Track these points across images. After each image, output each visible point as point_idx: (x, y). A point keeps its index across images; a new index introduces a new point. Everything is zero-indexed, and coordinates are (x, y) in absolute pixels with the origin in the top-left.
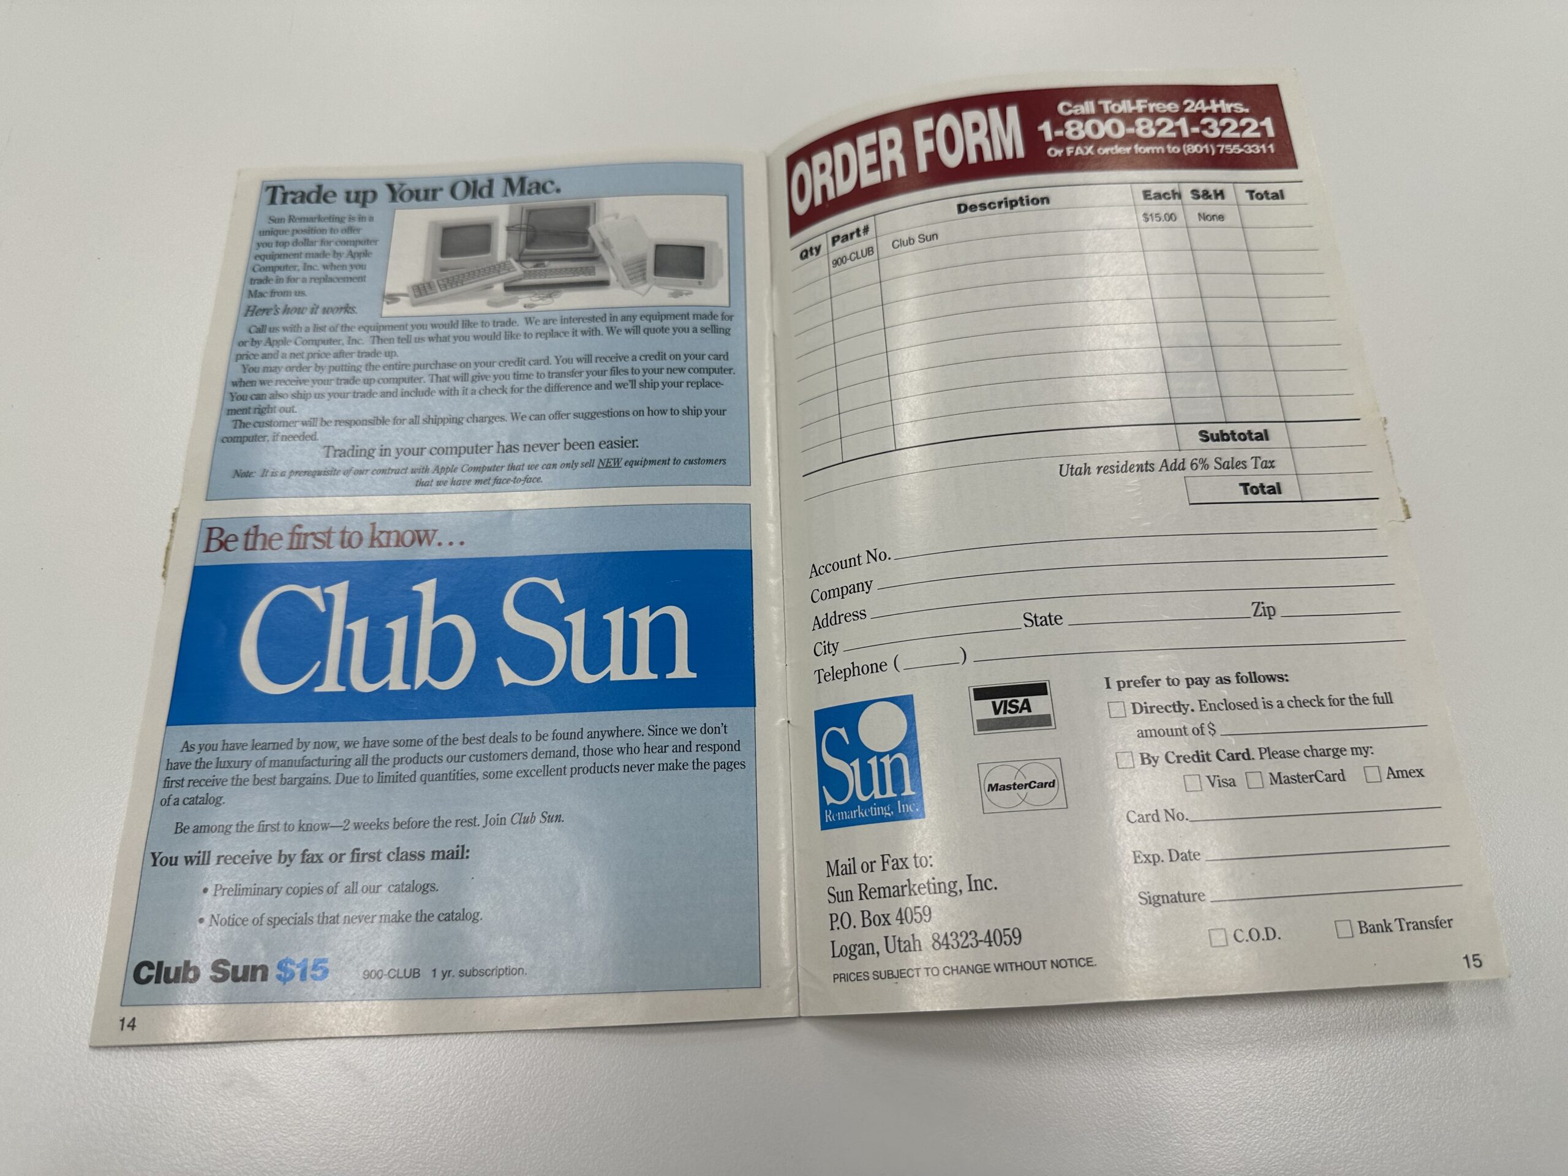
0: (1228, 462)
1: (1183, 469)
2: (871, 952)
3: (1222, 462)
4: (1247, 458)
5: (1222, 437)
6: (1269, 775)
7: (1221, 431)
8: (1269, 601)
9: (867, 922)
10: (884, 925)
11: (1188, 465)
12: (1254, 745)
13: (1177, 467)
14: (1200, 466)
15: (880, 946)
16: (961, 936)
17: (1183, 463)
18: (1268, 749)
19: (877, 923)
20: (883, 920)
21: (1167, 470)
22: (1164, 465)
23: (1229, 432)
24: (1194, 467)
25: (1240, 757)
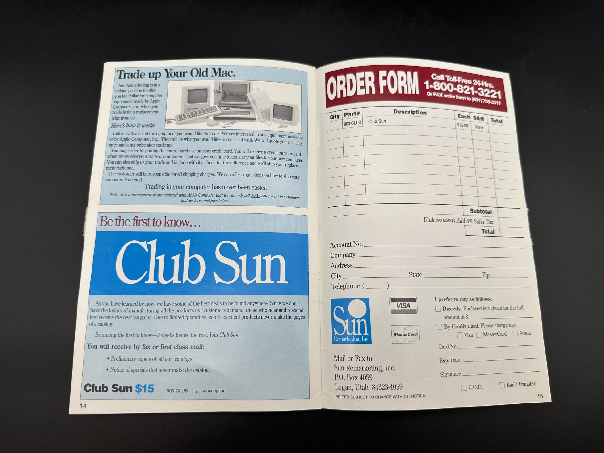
0: (479, 221)
1: (464, 223)
2: (350, 389)
3: (477, 221)
4: (484, 220)
5: (477, 211)
6: (483, 333)
7: (477, 209)
8: (488, 271)
9: (349, 379)
10: (355, 380)
11: (466, 221)
12: (479, 322)
13: (462, 221)
14: (470, 222)
15: (353, 387)
16: (382, 385)
17: (464, 220)
18: (483, 324)
19: (353, 379)
20: (355, 378)
21: (459, 222)
22: (458, 220)
23: (479, 210)
24: (468, 222)
25: (475, 326)
